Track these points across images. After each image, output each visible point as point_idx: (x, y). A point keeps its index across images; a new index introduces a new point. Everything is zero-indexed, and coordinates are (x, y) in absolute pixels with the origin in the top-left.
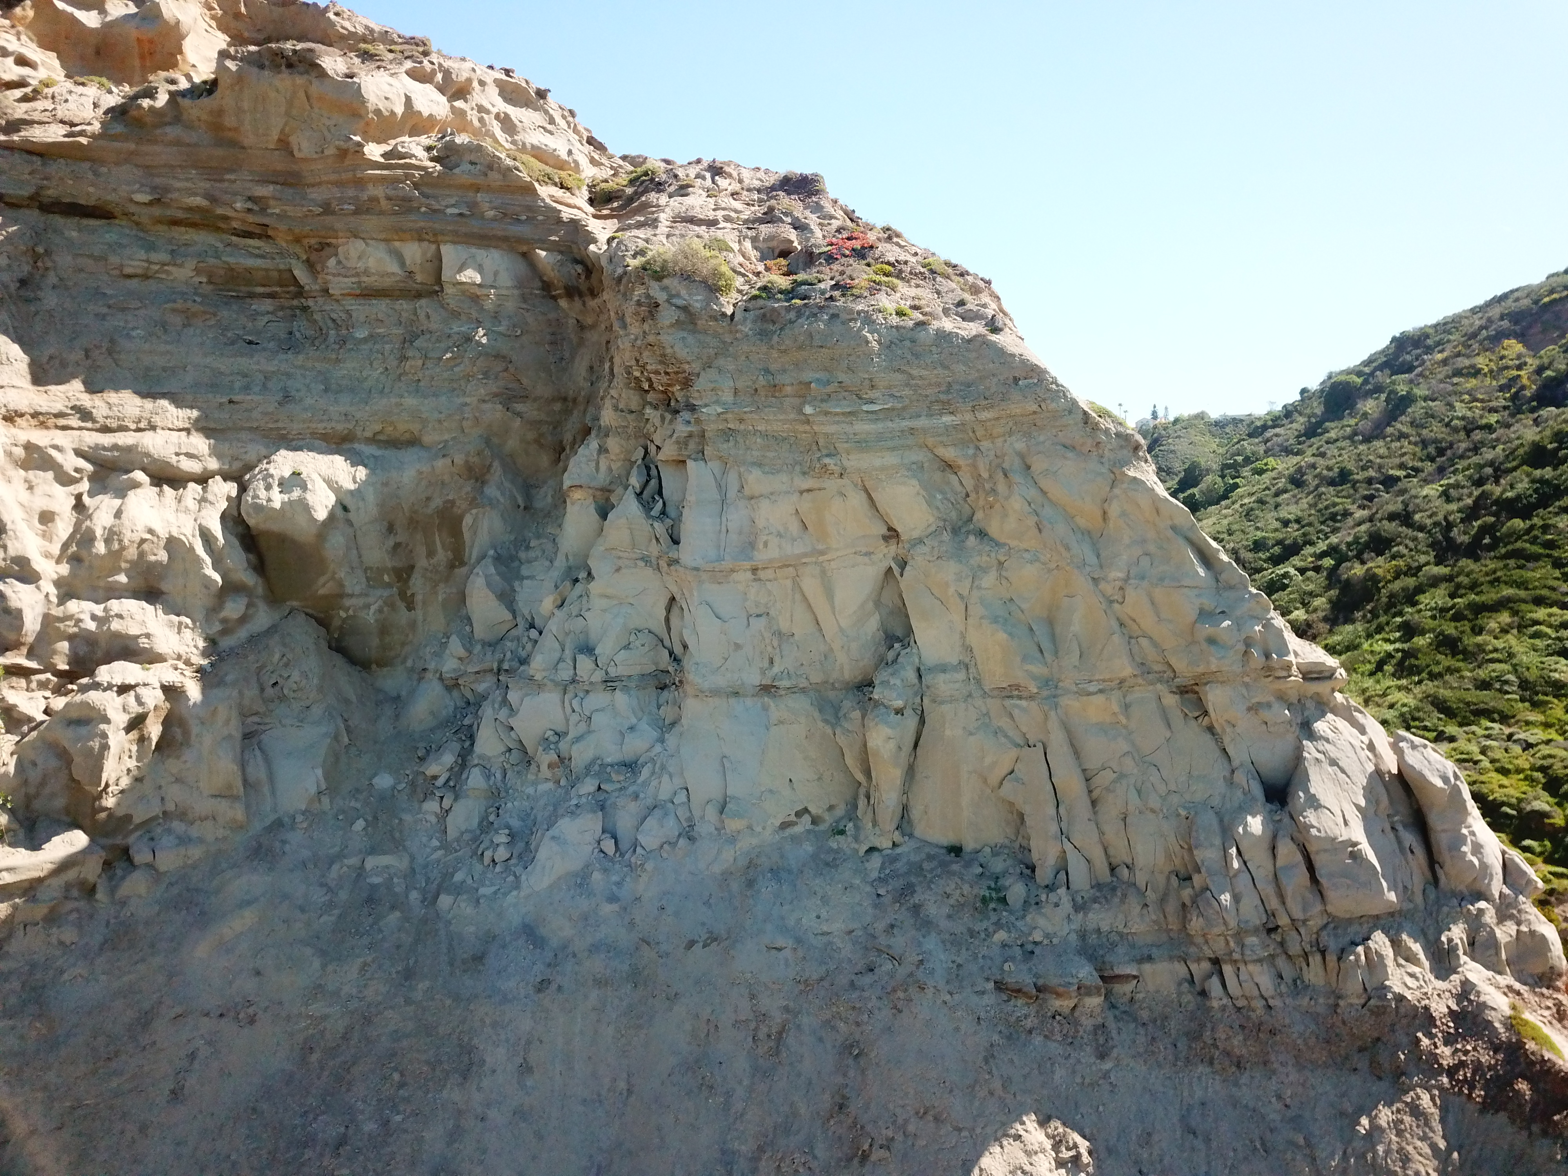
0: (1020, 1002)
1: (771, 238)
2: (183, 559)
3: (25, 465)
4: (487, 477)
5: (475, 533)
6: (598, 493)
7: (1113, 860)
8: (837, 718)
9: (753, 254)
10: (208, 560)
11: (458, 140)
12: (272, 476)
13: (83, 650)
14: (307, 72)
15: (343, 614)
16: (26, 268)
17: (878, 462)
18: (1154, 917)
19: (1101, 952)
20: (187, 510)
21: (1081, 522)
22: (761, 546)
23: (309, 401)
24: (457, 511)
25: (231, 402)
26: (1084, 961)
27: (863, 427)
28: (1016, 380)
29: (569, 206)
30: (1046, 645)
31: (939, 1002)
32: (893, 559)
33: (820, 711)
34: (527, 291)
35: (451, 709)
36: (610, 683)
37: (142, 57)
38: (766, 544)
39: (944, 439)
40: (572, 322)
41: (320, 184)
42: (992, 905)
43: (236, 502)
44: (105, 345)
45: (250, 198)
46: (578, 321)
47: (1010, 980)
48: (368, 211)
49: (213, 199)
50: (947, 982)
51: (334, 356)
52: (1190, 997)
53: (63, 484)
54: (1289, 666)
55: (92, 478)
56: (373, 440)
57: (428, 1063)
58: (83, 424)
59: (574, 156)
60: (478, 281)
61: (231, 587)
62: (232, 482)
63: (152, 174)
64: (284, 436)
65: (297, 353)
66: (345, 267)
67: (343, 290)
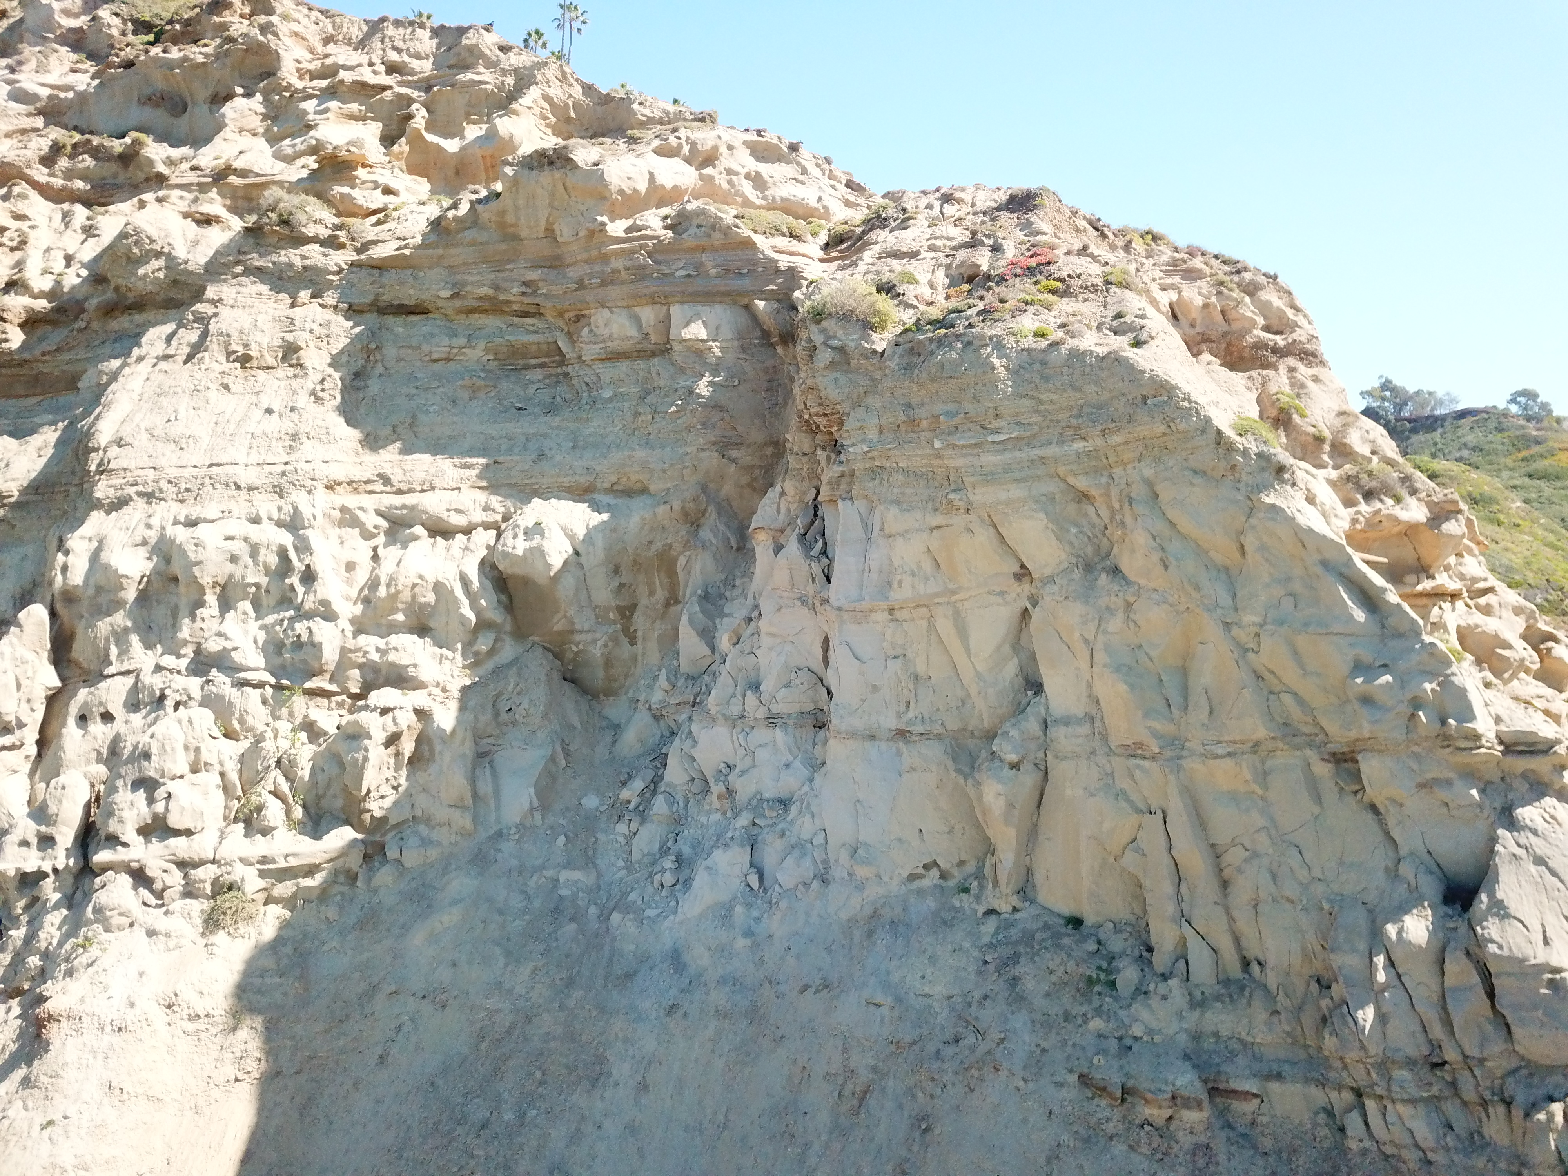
0: (1103, 1102)
1: (962, 264)
2: (446, 601)
3: (341, 524)
4: (703, 520)
5: (689, 573)
6: (777, 534)
7: (1246, 953)
8: (973, 768)
9: (942, 280)
10: (465, 602)
11: (689, 207)
12: (519, 529)
13: (370, 677)
14: (563, 167)
15: (575, 649)
16: (362, 363)
17: (1003, 496)
18: (1287, 1028)
19: (1217, 1060)
20: (453, 558)
21: (1218, 558)
22: (895, 585)
23: (559, 458)
24: (673, 553)
25: (497, 461)
26: (1187, 1066)
27: (989, 459)
28: (1145, 399)
29: (791, 254)
30: (1175, 698)
31: (1012, 1087)
32: (1029, 598)
33: (954, 760)
34: (747, 341)
35: (658, 737)
36: (772, 720)
37: (486, 171)
38: (900, 583)
39: (1074, 467)
40: (786, 367)
41: (576, 263)
42: (1097, 988)
43: (491, 549)
44: (408, 421)
45: (524, 283)
47: (1097, 1075)
48: (612, 282)
49: (497, 288)
50: (1025, 1067)
51: (584, 416)
52: (1326, 1131)
53: (365, 539)
54: (1476, 737)
55: (387, 532)
56: (611, 490)
57: (567, 1067)
58: (384, 489)
59: (825, 203)
60: (703, 334)
61: (483, 625)
62: (494, 532)
63: (454, 272)
64: (537, 489)
65: (555, 416)
66: (595, 335)
67: (593, 356)
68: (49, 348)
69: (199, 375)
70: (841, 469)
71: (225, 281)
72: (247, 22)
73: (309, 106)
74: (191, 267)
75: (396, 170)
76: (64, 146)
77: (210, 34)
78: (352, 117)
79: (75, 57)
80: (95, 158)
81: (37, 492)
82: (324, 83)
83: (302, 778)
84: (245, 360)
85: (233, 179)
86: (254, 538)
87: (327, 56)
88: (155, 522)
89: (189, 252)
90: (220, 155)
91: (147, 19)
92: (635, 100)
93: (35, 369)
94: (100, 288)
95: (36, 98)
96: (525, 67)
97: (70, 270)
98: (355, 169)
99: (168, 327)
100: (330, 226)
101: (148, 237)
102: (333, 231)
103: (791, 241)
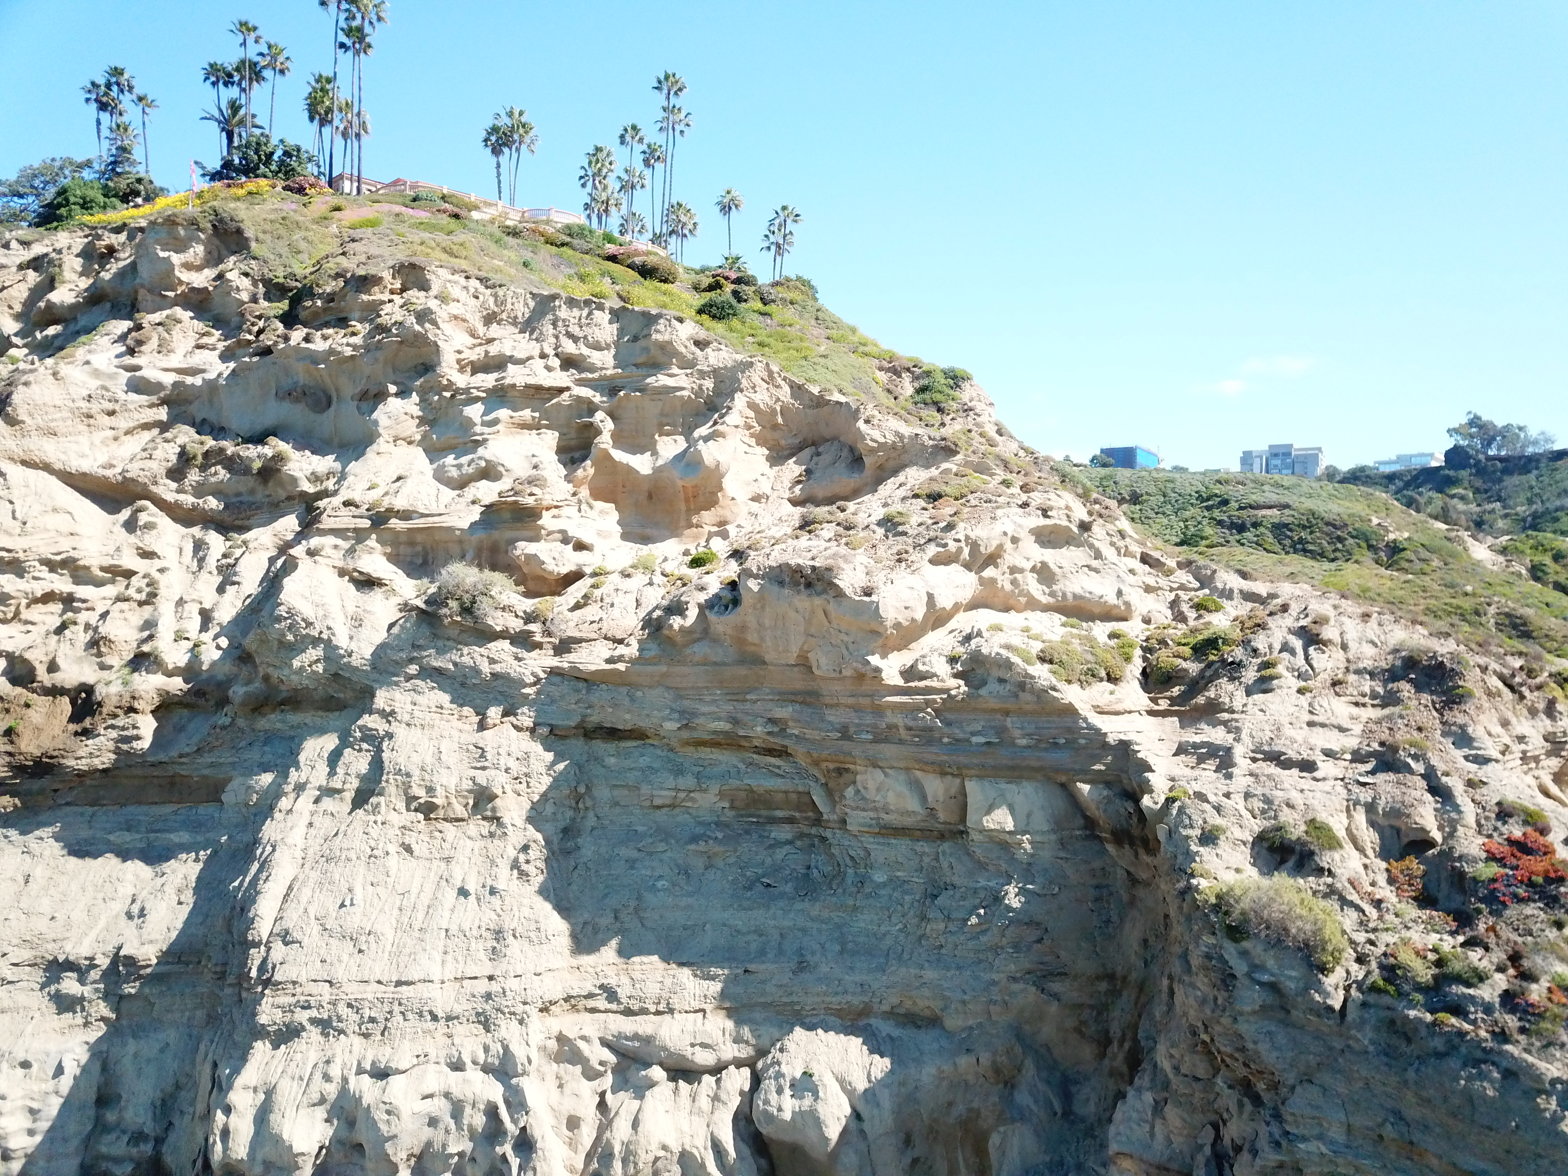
1: (1396, 813)
3: (559, 1058)
4: (1018, 1079)
5: (1003, 1154)
6: (1154, 1171)
9: (1369, 837)
11: (986, 647)
12: (783, 1076)
14: (824, 591)
16: (570, 814)
20: (700, 1112)
24: (983, 1124)
25: (746, 971)
29: (1117, 713)
34: (1066, 833)
37: (687, 501)
40: (1121, 874)
41: (837, 705)
44: (633, 903)
45: (772, 721)
46: (1128, 873)
48: (886, 740)
49: (735, 722)
51: (851, 902)
53: (590, 1078)
55: (616, 1070)
56: (891, 1015)
58: (609, 1006)
59: (1126, 598)
60: (1010, 825)
62: (746, 1072)
63: (681, 697)
64: (798, 1012)
65: (815, 900)
66: (863, 798)
67: (861, 825)
68: (187, 750)
69: (374, 831)
70: (1279, 1158)
71: (397, 684)
72: (398, 300)
73: (474, 412)
74: (355, 661)
75: (584, 507)
76: (194, 457)
78: (524, 426)
79: (199, 325)
80: (229, 468)
81: (179, 962)
82: (488, 380)
84: (428, 810)
85: (395, 523)
86: (457, 1093)
87: (490, 341)
88: (335, 1071)
89: (351, 638)
90: (376, 480)
91: (281, 280)
92: (858, 410)
93: (171, 770)
94: (245, 671)
95: (159, 386)
96: (726, 368)
97: (207, 637)
98: (540, 518)
99: (330, 742)
100: (521, 614)
101: (303, 620)
102: (526, 623)
103: (1111, 686)
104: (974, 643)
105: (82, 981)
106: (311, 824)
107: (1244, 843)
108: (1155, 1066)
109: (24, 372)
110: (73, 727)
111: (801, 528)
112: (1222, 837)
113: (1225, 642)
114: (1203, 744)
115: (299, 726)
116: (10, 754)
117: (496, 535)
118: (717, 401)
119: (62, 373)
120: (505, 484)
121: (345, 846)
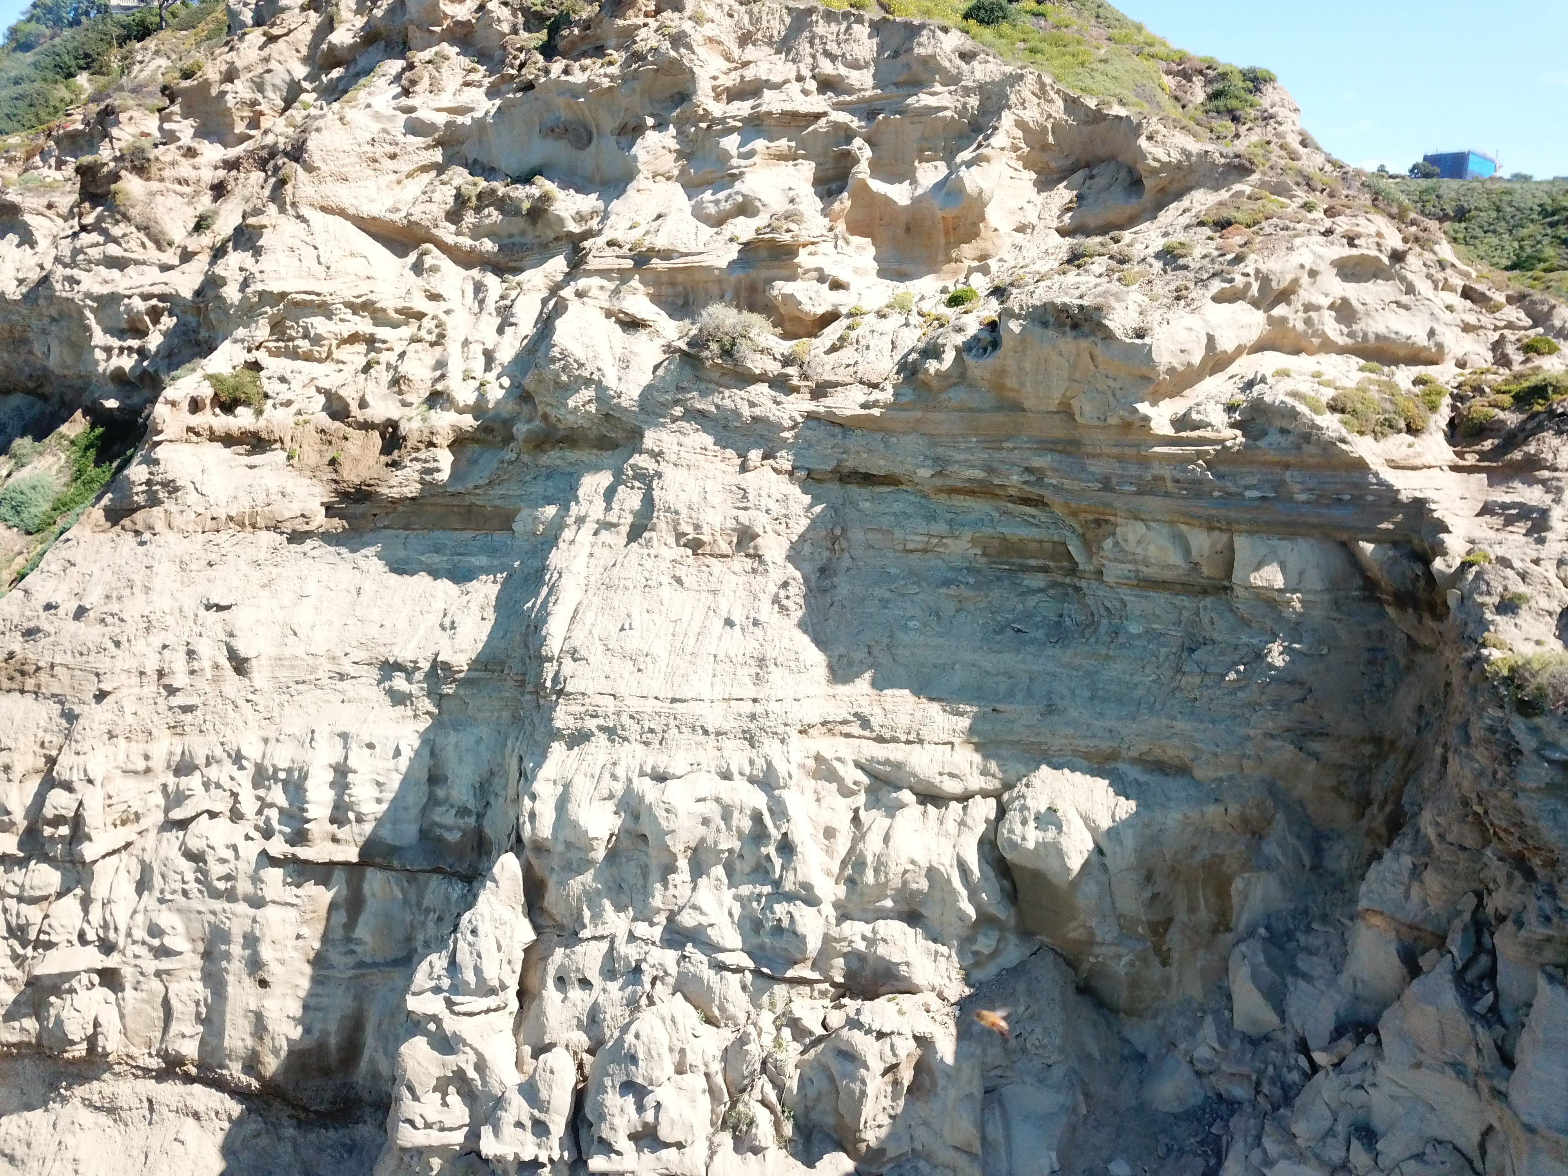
2: (942, 890)
3: (816, 775)
4: (1267, 831)
5: (1246, 898)
6: (1404, 930)
10: (963, 892)
11: (1269, 395)
12: (1028, 809)
13: (855, 965)
14: (1092, 333)
15: (1092, 960)
16: (826, 554)
20: (947, 834)
23: (1073, 713)
24: (1226, 869)
25: (994, 710)
29: (1412, 468)
34: (1341, 593)
37: (946, 233)
40: (1400, 638)
41: (1100, 455)
43: (994, 826)
44: (885, 641)
45: (1029, 470)
46: (1409, 637)
48: (1152, 493)
49: (990, 470)
51: (1103, 651)
53: (845, 796)
55: (869, 790)
56: (1139, 761)
58: (863, 733)
59: (1439, 338)
60: (1279, 583)
61: (985, 920)
62: (992, 802)
63: (936, 444)
64: (1044, 752)
65: (1065, 647)
66: (1122, 550)
67: (1118, 577)
68: (480, 482)
69: (648, 564)
70: (1548, 932)
71: (663, 425)
72: (653, 23)
73: (731, 143)
74: (625, 402)
75: (840, 242)
77: (613, 42)
78: (781, 157)
79: (465, 61)
80: (501, 210)
81: (486, 669)
82: (744, 108)
83: (790, 1089)
84: (696, 546)
85: (656, 263)
86: (726, 799)
87: (745, 64)
89: (620, 379)
90: (638, 219)
91: (539, 8)
92: (1140, 125)
93: (468, 500)
94: (526, 409)
95: (433, 127)
96: (993, 82)
97: (491, 376)
98: (796, 255)
99: (605, 479)
100: (779, 357)
101: (576, 361)
102: (783, 367)
103: (1410, 438)
104: (1256, 390)
105: (409, 680)
106: (591, 555)
107: (1550, 614)
108: (1418, 831)
109: (316, 118)
110: (384, 459)
111: (1069, 261)
112: (1525, 607)
113: (1557, 390)
114: (1513, 505)
115: (576, 463)
116: (336, 482)
117: (754, 274)
118: (983, 121)
119: (348, 118)
120: (762, 220)
121: (623, 576)
